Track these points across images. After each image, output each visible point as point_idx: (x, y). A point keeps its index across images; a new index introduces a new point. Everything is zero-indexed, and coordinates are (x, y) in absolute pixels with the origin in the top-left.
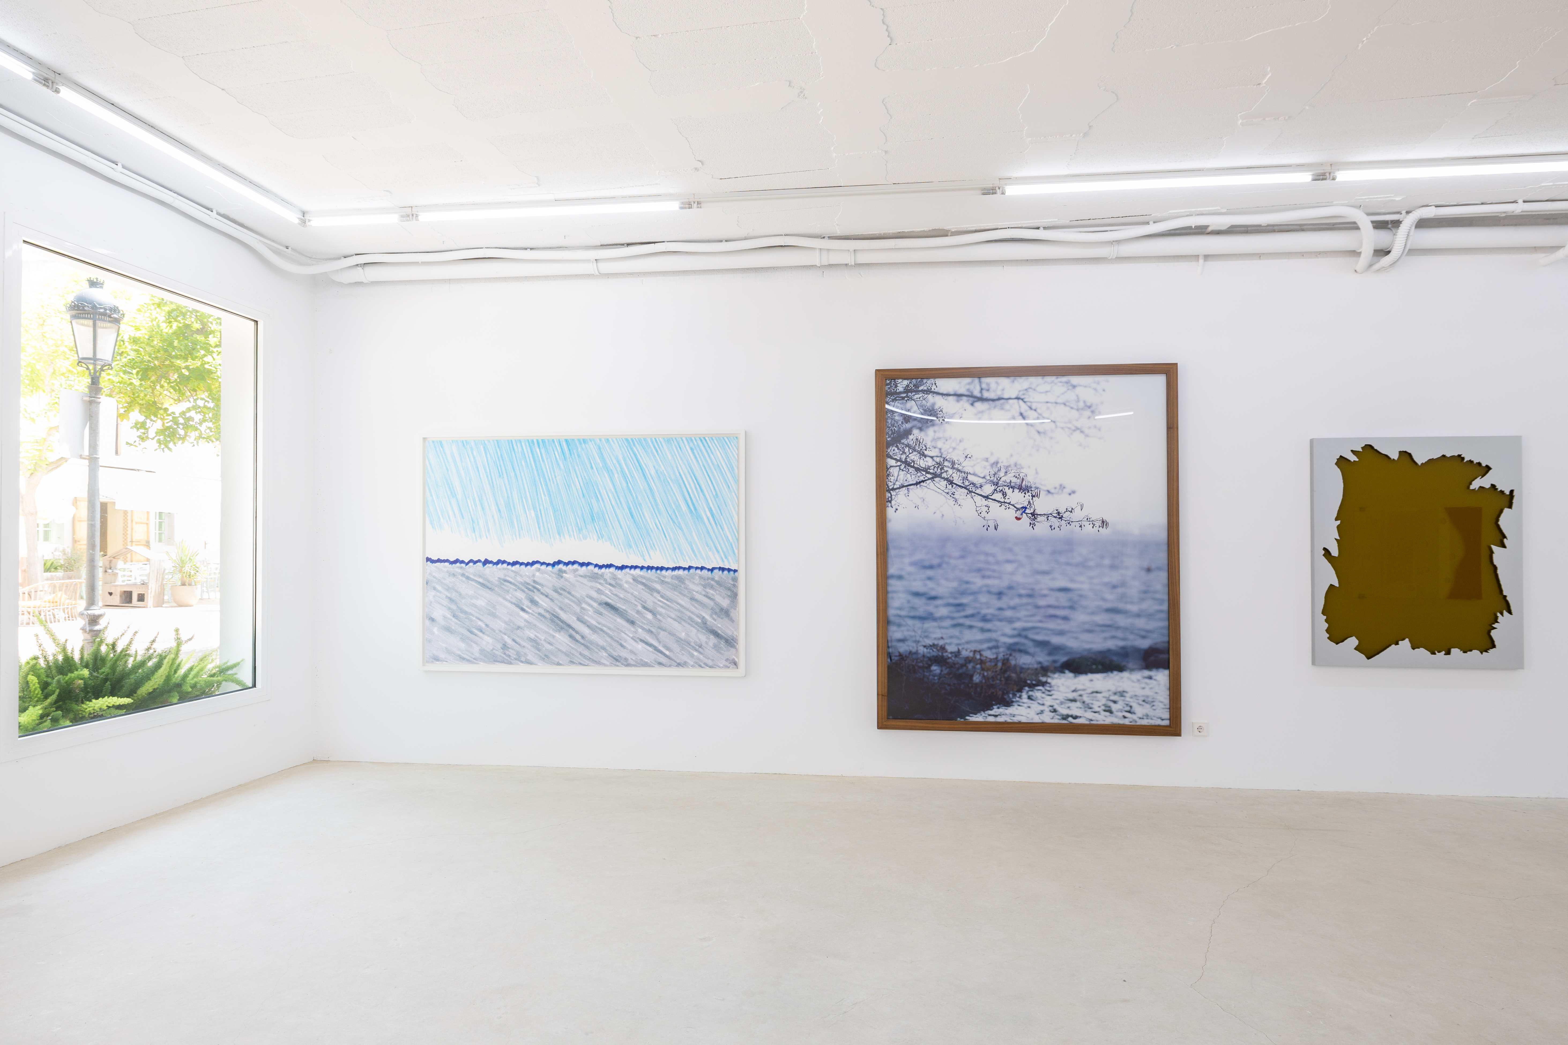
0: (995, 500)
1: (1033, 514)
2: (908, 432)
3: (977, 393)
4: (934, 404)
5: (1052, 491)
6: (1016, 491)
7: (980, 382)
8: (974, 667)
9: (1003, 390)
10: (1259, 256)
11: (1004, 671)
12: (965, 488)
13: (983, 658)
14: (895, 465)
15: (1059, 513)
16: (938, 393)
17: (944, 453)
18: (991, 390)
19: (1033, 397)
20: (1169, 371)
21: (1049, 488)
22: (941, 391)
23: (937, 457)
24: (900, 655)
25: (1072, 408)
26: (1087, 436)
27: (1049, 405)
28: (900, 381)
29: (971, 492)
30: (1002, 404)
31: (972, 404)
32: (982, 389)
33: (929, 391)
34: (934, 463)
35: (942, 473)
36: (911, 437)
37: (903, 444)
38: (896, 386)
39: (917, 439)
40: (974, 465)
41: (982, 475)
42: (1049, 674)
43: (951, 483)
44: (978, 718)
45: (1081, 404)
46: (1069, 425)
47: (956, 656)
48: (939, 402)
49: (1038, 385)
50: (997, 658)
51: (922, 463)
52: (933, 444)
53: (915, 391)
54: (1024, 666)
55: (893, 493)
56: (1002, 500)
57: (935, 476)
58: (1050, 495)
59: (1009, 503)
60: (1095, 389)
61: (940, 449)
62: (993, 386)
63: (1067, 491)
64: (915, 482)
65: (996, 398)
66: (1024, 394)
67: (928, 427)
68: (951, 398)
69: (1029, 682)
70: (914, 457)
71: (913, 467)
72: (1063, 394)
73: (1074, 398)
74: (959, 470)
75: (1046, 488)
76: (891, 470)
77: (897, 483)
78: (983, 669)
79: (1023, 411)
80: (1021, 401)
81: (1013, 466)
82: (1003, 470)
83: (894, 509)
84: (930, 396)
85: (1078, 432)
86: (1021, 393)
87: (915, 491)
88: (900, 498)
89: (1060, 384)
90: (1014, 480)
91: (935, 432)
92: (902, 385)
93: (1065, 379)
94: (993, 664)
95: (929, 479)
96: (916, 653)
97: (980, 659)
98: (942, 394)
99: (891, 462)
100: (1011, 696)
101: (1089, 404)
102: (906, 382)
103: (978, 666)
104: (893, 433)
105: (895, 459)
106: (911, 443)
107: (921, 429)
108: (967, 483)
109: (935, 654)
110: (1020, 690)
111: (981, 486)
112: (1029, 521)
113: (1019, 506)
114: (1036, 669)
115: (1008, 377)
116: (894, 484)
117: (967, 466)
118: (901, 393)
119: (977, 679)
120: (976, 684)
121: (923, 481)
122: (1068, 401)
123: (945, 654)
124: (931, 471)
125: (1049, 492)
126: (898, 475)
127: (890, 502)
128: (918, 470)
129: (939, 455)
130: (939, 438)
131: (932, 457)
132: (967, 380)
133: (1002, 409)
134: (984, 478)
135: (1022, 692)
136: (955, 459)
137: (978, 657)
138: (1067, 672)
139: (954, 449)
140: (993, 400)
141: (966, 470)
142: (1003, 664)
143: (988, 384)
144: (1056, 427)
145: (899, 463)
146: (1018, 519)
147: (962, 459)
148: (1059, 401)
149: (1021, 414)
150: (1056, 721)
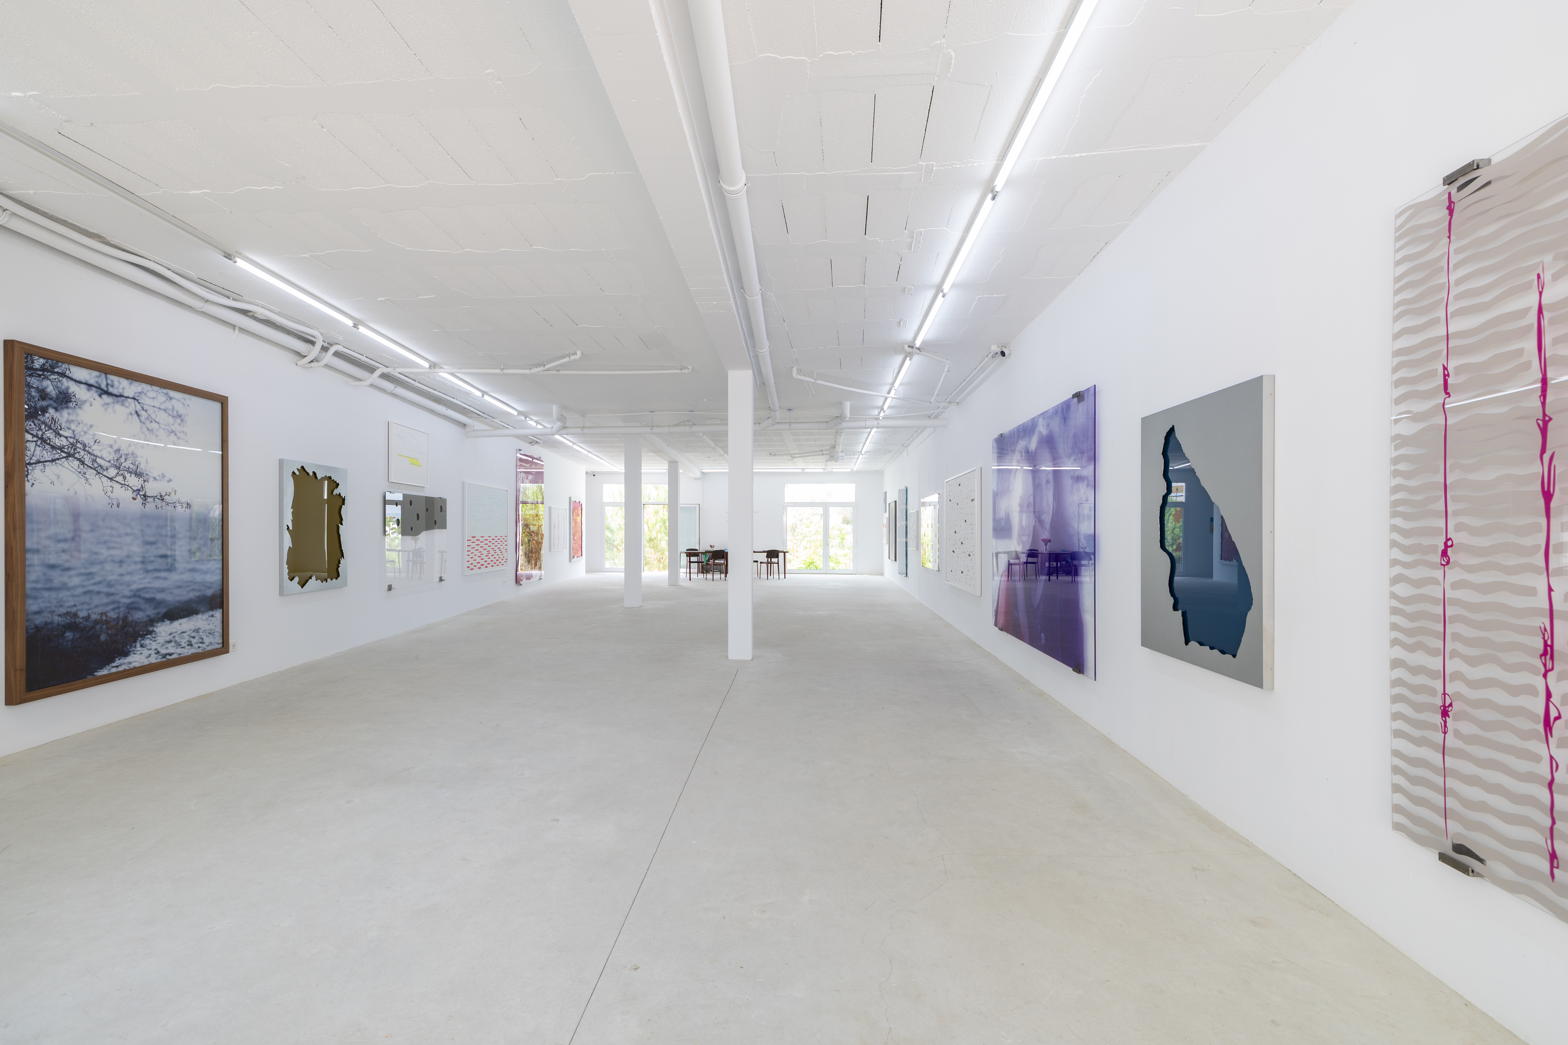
0: (117, 482)
1: (144, 496)
2: (44, 410)
3: (103, 386)
4: (68, 388)
5: (157, 478)
6: (133, 475)
7: (106, 378)
8: (101, 628)
9: (124, 389)
10: (262, 338)
11: (123, 627)
12: (95, 469)
13: (108, 619)
14: (31, 439)
15: (161, 496)
16: (72, 379)
17: (77, 435)
18: (115, 387)
19: (145, 400)
20: (223, 401)
21: (155, 475)
22: (74, 377)
23: (71, 437)
24: (36, 627)
25: (169, 415)
26: (179, 438)
27: (155, 409)
28: (36, 358)
29: (99, 473)
30: (123, 401)
31: (100, 396)
32: (107, 384)
33: (63, 375)
34: (68, 443)
35: (75, 453)
36: (47, 415)
37: (39, 420)
38: (33, 362)
39: (53, 418)
40: (102, 450)
41: (108, 460)
42: (155, 624)
43: (83, 463)
44: (104, 672)
45: (175, 413)
46: (168, 428)
47: (87, 620)
48: (73, 388)
49: (148, 391)
50: (118, 617)
51: (58, 442)
52: (67, 425)
53: (50, 372)
54: (138, 621)
55: (30, 468)
56: (123, 482)
57: (69, 455)
58: (156, 482)
59: (128, 486)
60: (183, 404)
61: (74, 431)
62: (116, 383)
63: (166, 479)
64: (50, 459)
65: (118, 394)
66: (138, 396)
67: (62, 409)
68: (82, 386)
69: (141, 633)
70: (49, 434)
71: (49, 444)
72: (164, 402)
73: (171, 407)
74: (89, 453)
75: (153, 476)
76: (28, 444)
77: (34, 458)
78: (108, 629)
79: (138, 410)
80: (136, 401)
81: (130, 455)
82: (124, 457)
83: (30, 484)
84: (64, 380)
85: (173, 434)
86: (136, 395)
87: (51, 468)
88: (36, 473)
89: (162, 394)
90: (131, 466)
91: (69, 414)
92: (38, 362)
93: (165, 391)
94: (116, 622)
95: (63, 458)
96: (52, 623)
97: (106, 620)
98: (76, 381)
99: (28, 437)
100: (128, 647)
101: (180, 414)
102: (42, 361)
103: (104, 626)
104: (29, 408)
105: (32, 434)
106: (47, 421)
107: (56, 409)
108: (96, 465)
109: (68, 621)
110: (135, 641)
111: (107, 469)
112: (142, 501)
113: (135, 488)
114: (146, 622)
115: (127, 379)
116: (31, 459)
117: (96, 449)
118: (37, 369)
119: (103, 637)
120: (103, 642)
121: (58, 459)
122: (167, 409)
123: (77, 620)
124: (66, 450)
125: (155, 478)
126: (34, 451)
127: (27, 476)
128: (53, 447)
129: (73, 436)
130: (73, 421)
131: (66, 438)
132: (96, 373)
133: (123, 405)
134: (109, 462)
135: (136, 642)
136: (86, 442)
137: (104, 618)
138: (166, 620)
139: (85, 433)
140: (116, 396)
141: (96, 453)
142: (123, 621)
143: (112, 381)
144: (160, 427)
145: (35, 439)
146: (134, 499)
147: (92, 443)
148: (162, 407)
149: (136, 412)
150: (159, 660)
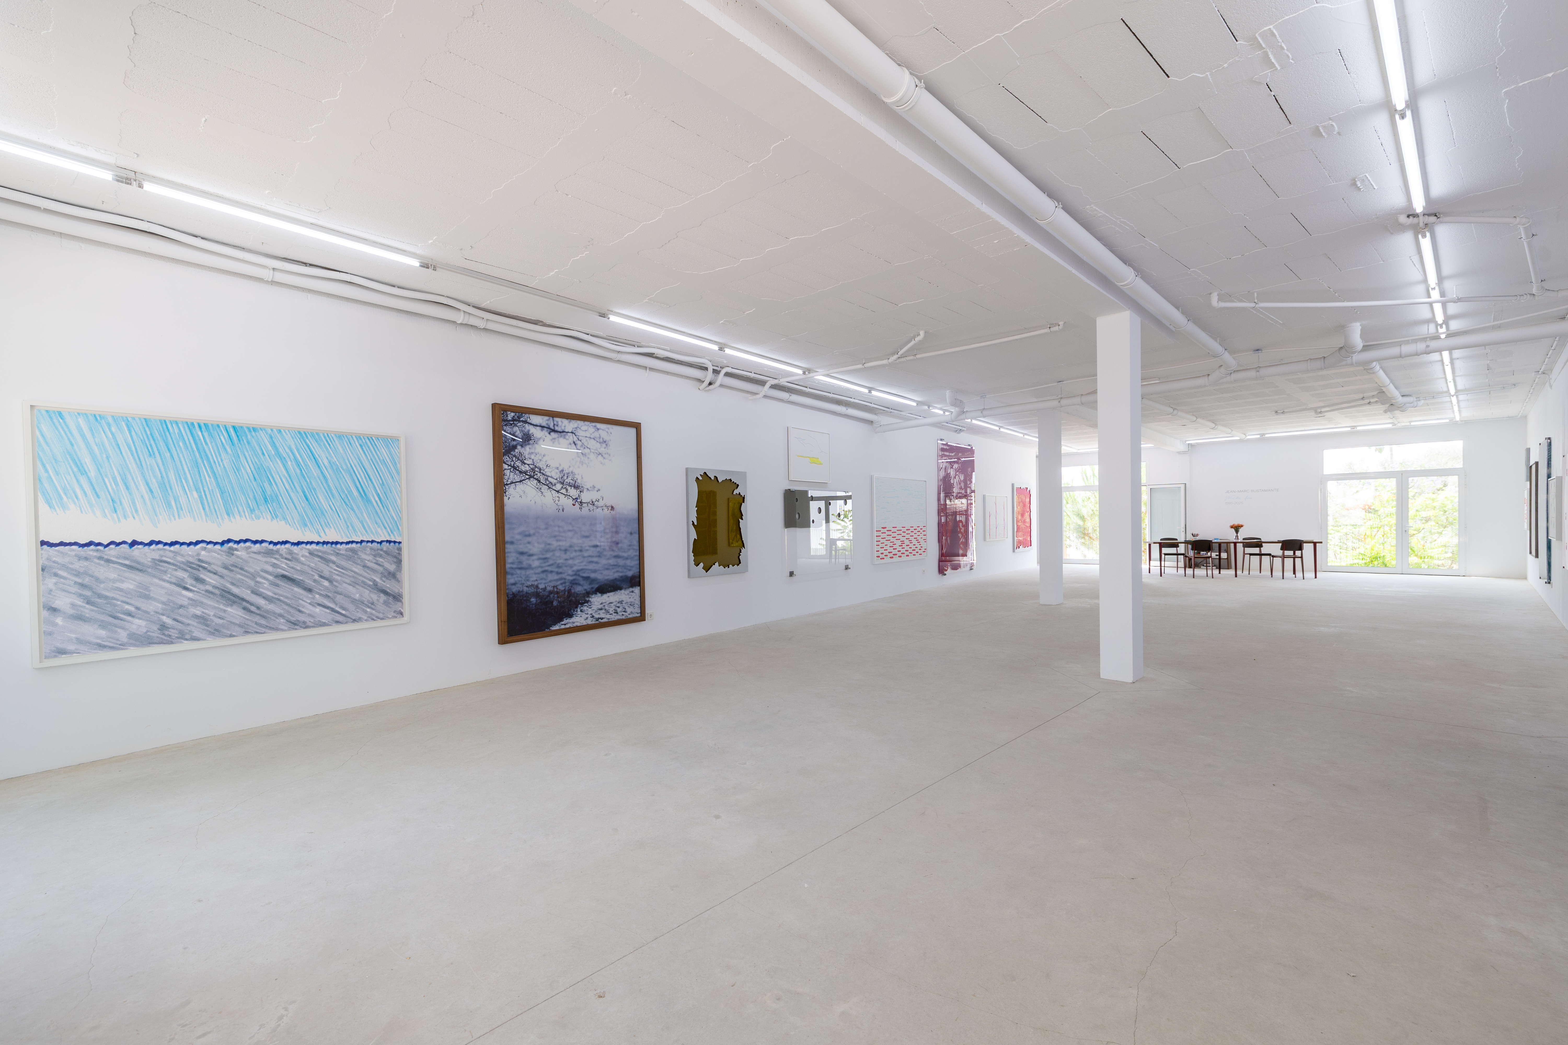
0: (562, 493)
1: (581, 502)
2: (515, 447)
3: (552, 427)
4: (529, 431)
5: (589, 489)
6: (573, 488)
7: (553, 420)
8: (554, 596)
9: (565, 426)
10: (668, 373)
11: (569, 597)
12: (547, 485)
13: (558, 590)
14: (507, 468)
15: (592, 502)
16: (531, 424)
17: (535, 462)
18: (559, 426)
19: (580, 433)
20: (637, 426)
21: (588, 487)
22: (532, 423)
23: (531, 464)
24: (513, 594)
25: (597, 442)
26: (604, 458)
27: (587, 438)
28: (509, 412)
29: (550, 488)
30: (565, 435)
31: (549, 433)
32: (554, 425)
33: (525, 422)
34: (530, 469)
35: (534, 475)
36: (516, 450)
37: (512, 455)
38: (507, 416)
39: (520, 452)
40: (551, 471)
41: (555, 478)
42: (590, 596)
43: (539, 481)
44: (556, 628)
45: (601, 440)
46: (596, 451)
47: (544, 591)
48: (533, 430)
49: (582, 426)
50: (565, 589)
51: (524, 468)
52: (529, 456)
53: (518, 421)
54: (578, 593)
55: (507, 487)
56: (566, 494)
57: (531, 477)
58: (588, 491)
59: (569, 496)
60: (607, 432)
61: (533, 460)
62: (560, 423)
63: (596, 489)
64: (519, 480)
65: (561, 431)
66: (575, 431)
67: (526, 445)
68: (538, 428)
69: (581, 601)
70: (518, 463)
71: (518, 470)
72: (593, 433)
73: (598, 436)
74: (543, 474)
75: (586, 487)
76: (505, 471)
77: (509, 480)
78: (558, 597)
79: (575, 441)
80: (574, 434)
81: (571, 473)
82: (566, 476)
83: (507, 498)
84: (527, 425)
85: (600, 455)
86: (574, 429)
87: (520, 487)
88: (511, 491)
89: (592, 427)
90: (571, 481)
91: (530, 448)
92: (511, 415)
93: (594, 424)
94: (563, 593)
95: (527, 479)
96: (522, 591)
97: (557, 591)
98: (533, 425)
99: (506, 466)
100: (572, 611)
101: (605, 440)
102: (513, 414)
103: (556, 595)
104: (506, 447)
105: (508, 464)
106: (517, 454)
107: (522, 446)
108: (548, 482)
109: (533, 591)
110: (577, 607)
111: (555, 485)
112: (579, 506)
113: (574, 497)
114: (584, 594)
115: (567, 419)
116: (507, 481)
117: (547, 471)
118: (510, 421)
119: (555, 603)
120: (555, 606)
121: (524, 480)
122: (595, 437)
123: (538, 590)
124: (528, 474)
125: (588, 489)
126: (510, 475)
127: (505, 493)
128: (521, 472)
129: (533, 463)
130: (532, 453)
131: (528, 465)
132: (547, 418)
133: (565, 438)
134: (556, 479)
135: (577, 608)
136: (541, 467)
137: (556, 590)
138: (598, 593)
139: (540, 460)
140: (560, 432)
141: (548, 474)
142: (568, 593)
143: (557, 422)
144: (591, 452)
145: (510, 467)
146: (574, 505)
147: (545, 467)
148: (592, 437)
149: (574, 442)
150: (594, 622)
